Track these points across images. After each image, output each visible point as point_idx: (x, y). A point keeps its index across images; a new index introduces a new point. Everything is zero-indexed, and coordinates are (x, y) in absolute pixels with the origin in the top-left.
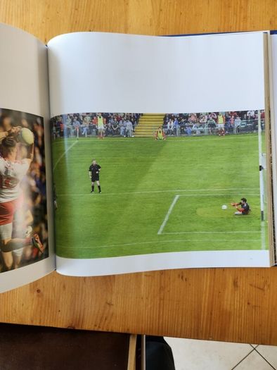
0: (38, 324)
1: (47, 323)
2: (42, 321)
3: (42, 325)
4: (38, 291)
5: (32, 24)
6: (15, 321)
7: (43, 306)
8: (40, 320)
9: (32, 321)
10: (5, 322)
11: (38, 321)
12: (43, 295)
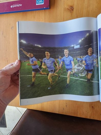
0: (92, 119)
1: (96, 118)
2: (94, 118)
3: (94, 119)
4: (93, 107)
5: (91, 11)
6: (83, 116)
7: (95, 112)
8: (93, 117)
9: (90, 117)
10: (80, 117)
11: (92, 117)
12: (94, 109)
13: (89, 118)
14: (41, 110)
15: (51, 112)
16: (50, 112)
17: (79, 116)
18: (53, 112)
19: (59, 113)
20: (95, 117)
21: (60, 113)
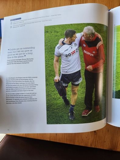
13: (89, 146)
14: (26, 137)
15: (40, 139)
16: (38, 138)
17: (77, 144)
18: (43, 139)
19: (50, 139)
20: (98, 144)
21: (51, 141)
